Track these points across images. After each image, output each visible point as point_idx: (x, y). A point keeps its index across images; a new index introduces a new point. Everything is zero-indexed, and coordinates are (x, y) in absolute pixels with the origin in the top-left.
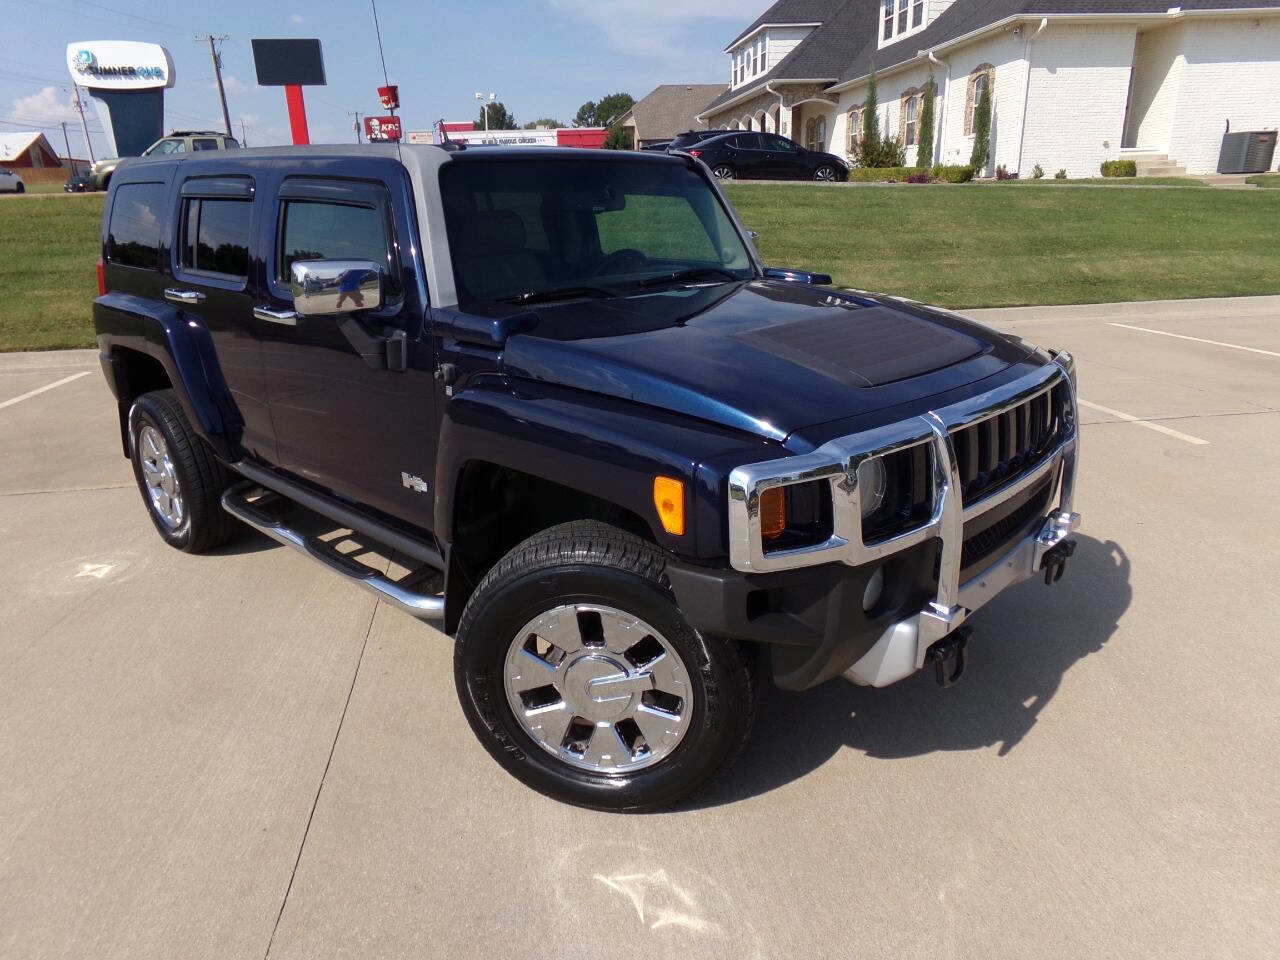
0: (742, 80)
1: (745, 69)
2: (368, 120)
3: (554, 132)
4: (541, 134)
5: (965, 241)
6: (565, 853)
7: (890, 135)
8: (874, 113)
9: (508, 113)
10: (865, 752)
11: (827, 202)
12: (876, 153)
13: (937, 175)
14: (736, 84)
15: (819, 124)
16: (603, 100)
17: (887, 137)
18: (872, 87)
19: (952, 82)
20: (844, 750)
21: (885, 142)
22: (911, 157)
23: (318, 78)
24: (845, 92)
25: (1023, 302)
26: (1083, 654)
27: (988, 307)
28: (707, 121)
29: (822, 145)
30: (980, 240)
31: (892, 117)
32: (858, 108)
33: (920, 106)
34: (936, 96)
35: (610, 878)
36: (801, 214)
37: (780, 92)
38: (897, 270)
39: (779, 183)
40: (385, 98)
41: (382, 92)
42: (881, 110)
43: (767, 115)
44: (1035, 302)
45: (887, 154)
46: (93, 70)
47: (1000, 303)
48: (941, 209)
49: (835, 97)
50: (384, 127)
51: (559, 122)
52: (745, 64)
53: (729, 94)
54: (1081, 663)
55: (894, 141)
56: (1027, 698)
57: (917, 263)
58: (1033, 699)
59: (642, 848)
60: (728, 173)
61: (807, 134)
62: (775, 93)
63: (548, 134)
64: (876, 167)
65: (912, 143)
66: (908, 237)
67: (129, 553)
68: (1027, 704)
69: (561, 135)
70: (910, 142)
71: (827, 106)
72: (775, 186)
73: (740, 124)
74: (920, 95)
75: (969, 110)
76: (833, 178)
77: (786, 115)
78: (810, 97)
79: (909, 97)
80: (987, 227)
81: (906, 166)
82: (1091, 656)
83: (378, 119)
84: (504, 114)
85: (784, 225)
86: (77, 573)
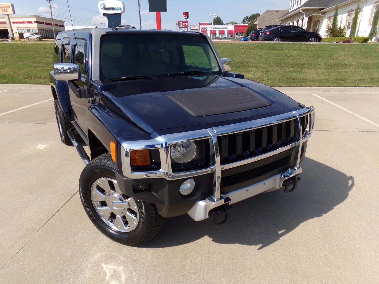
0: (293, 8)
1: (294, 4)
2: (179, 22)
3: (233, 26)
4: (229, 26)
5: (353, 63)
6: (99, 254)
7: (341, 26)
8: (336, 19)
9: (222, 20)
10: (212, 239)
11: (306, 49)
12: (335, 32)
13: (355, 40)
14: (291, 9)
15: (317, 23)
16: (251, 15)
17: (340, 26)
18: (337, 9)
19: (367, 7)
20: (206, 237)
21: (339, 28)
22: (348, 34)
23: (165, 10)
24: (327, 11)
25: (370, 86)
26: (313, 217)
27: (356, 87)
28: (280, 22)
29: (317, 30)
30: (359, 63)
31: (343, 20)
32: (332, 17)
33: (353, 16)
34: (360, 12)
35: (106, 266)
36: (295, 53)
37: (305, 12)
38: (325, 73)
39: (290, 42)
40: (185, 15)
41: (184, 13)
42: (339, 18)
43: (300, 20)
44: (375, 86)
45: (339, 33)
46: (105, 8)
47: (361, 86)
48: (348, 52)
49: (324, 13)
50: (184, 24)
51: (237, 23)
52: (294, 3)
53: (288, 13)
54: (311, 221)
55: (343, 28)
56: (280, 230)
57: (333, 71)
58: (284, 231)
59: (121, 258)
60: (279, 39)
61: (313, 26)
62: (302, 12)
63: (232, 26)
64: (335, 37)
65: (349, 29)
66: (331, 62)
67: (52, 143)
68: (280, 232)
69: (235, 27)
70: (348, 28)
71: (321, 16)
72: (289, 43)
73: (290, 23)
74: (354, 12)
75: (371, 17)
76: (315, 41)
77: (306, 20)
78: (315, 13)
79: (350, 13)
80: (363, 58)
81: (346, 37)
82: (316, 219)
83: (182, 21)
84: (220, 20)
85: (287, 57)
86: (37, 147)
